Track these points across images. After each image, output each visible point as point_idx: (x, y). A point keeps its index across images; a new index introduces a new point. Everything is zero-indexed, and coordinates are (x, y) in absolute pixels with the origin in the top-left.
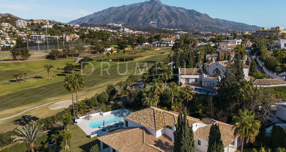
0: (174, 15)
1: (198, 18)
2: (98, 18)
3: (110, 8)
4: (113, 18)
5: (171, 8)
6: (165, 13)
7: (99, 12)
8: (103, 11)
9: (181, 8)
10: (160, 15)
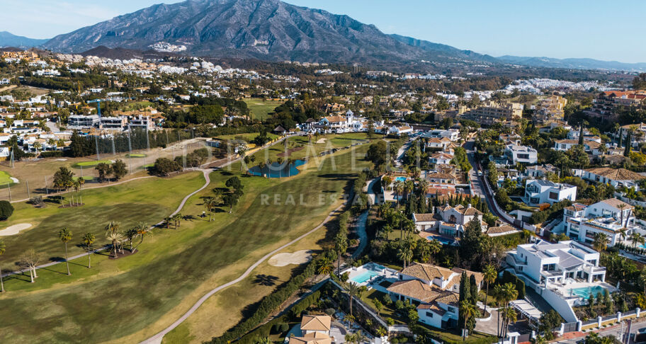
0: (305, 26)
1: (356, 33)
2: (127, 31)
3: (156, 7)
4: (165, 31)
5: (298, 11)
6: (286, 21)
7: (129, 16)
8: (139, 13)
9: (320, 11)
10: (274, 27)
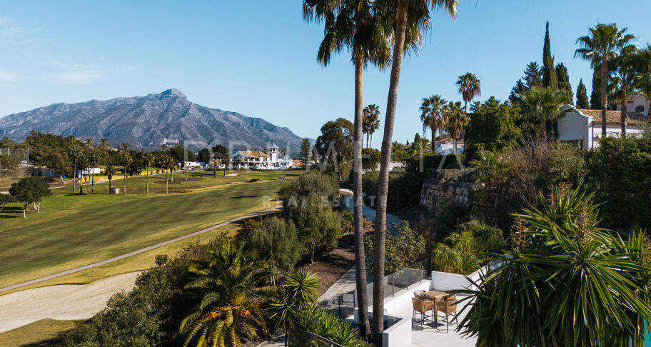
2: (18, 129)
3: (56, 106)
4: (64, 129)
5: (211, 112)
6: (198, 121)
7: (22, 115)
9: (234, 114)
10: (186, 127)
